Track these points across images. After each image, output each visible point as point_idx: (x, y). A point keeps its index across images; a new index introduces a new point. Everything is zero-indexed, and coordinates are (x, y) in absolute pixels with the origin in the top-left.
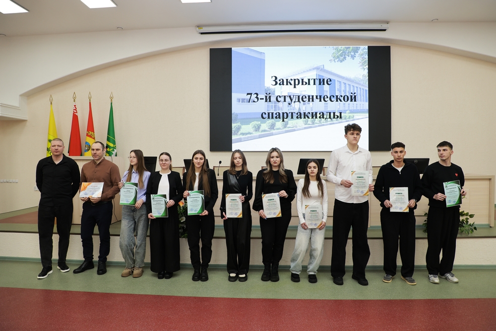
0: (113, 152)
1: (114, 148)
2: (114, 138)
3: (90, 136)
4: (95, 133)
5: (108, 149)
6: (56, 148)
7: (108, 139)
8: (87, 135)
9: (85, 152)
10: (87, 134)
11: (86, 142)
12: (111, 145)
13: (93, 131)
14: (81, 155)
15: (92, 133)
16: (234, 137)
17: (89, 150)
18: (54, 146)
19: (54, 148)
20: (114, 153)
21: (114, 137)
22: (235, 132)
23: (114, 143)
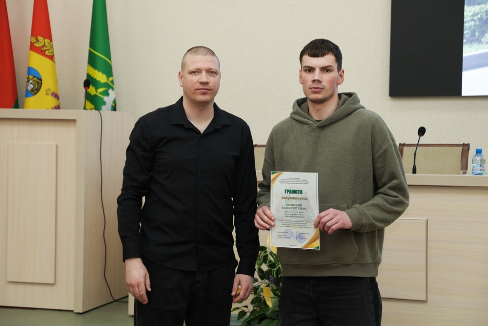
0: (105, 98)
1: (109, 86)
2: (110, 58)
3: (41, 51)
4: (54, 43)
5: (92, 90)
6: (204, 77)
7: (92, 61)
8: (33, 48)
9: (27, 96)
10: (32, 44)
11: (30, 69)
12: (100, 77)
13: (49, 36)
14: (16, 106)
15: (47, 41)
16: (469, 51)
17: (38, 90)
18: (197, 72)
19: (195, 78)
20: (109, 100)
21: (108, 55)
22: (473, 34)
23: (109, 72)
